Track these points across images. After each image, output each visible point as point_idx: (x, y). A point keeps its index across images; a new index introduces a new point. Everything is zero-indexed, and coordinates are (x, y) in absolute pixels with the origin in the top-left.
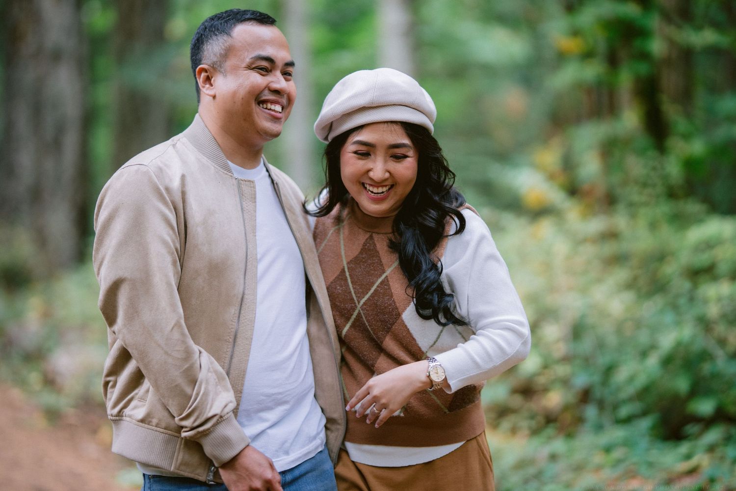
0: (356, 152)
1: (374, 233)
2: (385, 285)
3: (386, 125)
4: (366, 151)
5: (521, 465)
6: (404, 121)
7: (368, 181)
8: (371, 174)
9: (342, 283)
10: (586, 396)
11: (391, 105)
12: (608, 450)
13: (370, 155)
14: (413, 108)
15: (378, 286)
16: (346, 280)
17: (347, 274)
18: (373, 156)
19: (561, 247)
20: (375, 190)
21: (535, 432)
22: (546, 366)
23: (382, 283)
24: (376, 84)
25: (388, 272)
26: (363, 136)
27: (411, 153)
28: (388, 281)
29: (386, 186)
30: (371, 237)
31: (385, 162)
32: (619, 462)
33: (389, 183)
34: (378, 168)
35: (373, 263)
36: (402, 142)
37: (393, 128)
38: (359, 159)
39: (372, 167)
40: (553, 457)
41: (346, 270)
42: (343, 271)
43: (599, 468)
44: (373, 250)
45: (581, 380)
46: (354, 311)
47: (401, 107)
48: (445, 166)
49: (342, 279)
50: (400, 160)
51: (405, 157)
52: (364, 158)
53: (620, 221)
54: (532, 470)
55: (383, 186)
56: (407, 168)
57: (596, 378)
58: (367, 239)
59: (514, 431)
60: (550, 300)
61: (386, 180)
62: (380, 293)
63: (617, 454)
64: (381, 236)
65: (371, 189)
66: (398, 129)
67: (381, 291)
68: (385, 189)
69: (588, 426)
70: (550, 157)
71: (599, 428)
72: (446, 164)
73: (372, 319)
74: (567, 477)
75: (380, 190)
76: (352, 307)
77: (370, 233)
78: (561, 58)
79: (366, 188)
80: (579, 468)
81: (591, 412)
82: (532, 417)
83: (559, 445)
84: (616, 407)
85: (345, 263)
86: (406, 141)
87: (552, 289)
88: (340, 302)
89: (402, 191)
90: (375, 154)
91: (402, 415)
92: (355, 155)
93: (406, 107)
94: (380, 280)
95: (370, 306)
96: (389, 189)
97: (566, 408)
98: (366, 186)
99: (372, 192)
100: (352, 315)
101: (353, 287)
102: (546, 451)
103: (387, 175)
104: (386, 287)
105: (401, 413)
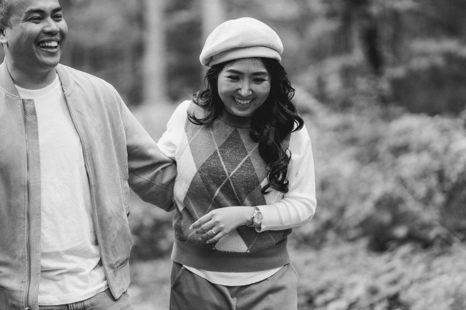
0: (229, 77)
1: (238, 127)
2: (248, 163)
3: (251, 60)
4: (236, 77)
6: (263, 57)
7: (238, 97)
8: (239, 91)
9: (216, 160)
10: (328, 225)
11: (254, 46)
12: (340, 258)
13: (239, 79)
14: (269, 48)
15: (243, 164)
16: (218, 158)
17: (219, 155)
18: (241, 80)
20: (242, 102)
23: (246, 161)
24: (244, 32)
25: (249, 154)
26: (234, 67)
27: (267, 78)
28: (250, 160)
29: (249, 99)
30: (236, 130)
31: (250, 84)
33: (251, 97)
34: (245, 88)
35: (238, 148)
36: (261, 71)
37: (255, 62)
38: (232, 81)
39: (240, 87)
40: (307, 262)
41: (218, 152)
42: (216, 153)
44: (238, 139)
46: (224, 180)
47: (261, 47)
48: (288, 85)
49: (214, 158)
50: (259, 82)
51: (264, 80)
52: (235, 81)
53: (352, 118)
55: (247, 100)
56: (264, 88)
58: (233, 132)
61: (250, 96)
62: (245, 168)
63: (346, 260)
64: (242, 129)
65: (239, 101)
66: (259, 62)
67: (246, 166)
68: (248, 102)
72: (289, 84)
73: (238, 185)
74: (315, 273)
75: (245, 102)
76: (222, 177)
77: (235, 128)
79: (235, 100)
80: (322, 269)
81: (331, 235)
85: (217, 148)
86: (264, 70)
88: (215, 173)
89: (259, 102)
90: (243, 79)
91: (249, 252)
92: (229, 79)
93: (264, 47)
94: (244, 159)
95: (238, 177)
96: (251, 101)
98: (235, 99)
99: (240, 103)
100: (222, 182)
101: (225, 163)
103: (251, 92)
104: (249, 164)
105: (247, 250)
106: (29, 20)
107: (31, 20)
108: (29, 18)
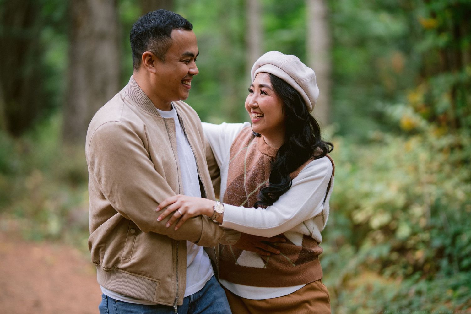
5: (397, 298)
9: (240, 182)
10: (440, 252)
12: (455, 288)
15: (258, 188)
19: (424, 155)
21: (407, 277)
22: (414, 234)
23: (261, 187)
32: (461, 296)
35: (259, 173)
40: (419, 293)
41: (245, 175)
42: (243, 175)
43: (449, 300)
45: (437, 243)
46: (245, 200)
49: (240, 180)
54: (405, 302)
57: (448, 241)
58: (260, 158)
59: (393, 275)
60: (418, 190)
63: (460, 291)
64: (268, 158)
69: (442, 273)
70: (417, 97)
71: (449, 274)
74: (429, 306)
76: (244, 197)
78: (424, 32)
80: (435, 301)
81: (444, 263)
82: (405, 267)
83: (423, 285)
84: (461, 260)
85: (245, 171)
87: (419, 182)
88: (237, 194)
91: (266, 268)
94: (260, 185)
97: (427, 261)
102: (414, 289)
105: (265, 266)
106: (183, 61)
107: (184, 62)
108: (184, 59)
